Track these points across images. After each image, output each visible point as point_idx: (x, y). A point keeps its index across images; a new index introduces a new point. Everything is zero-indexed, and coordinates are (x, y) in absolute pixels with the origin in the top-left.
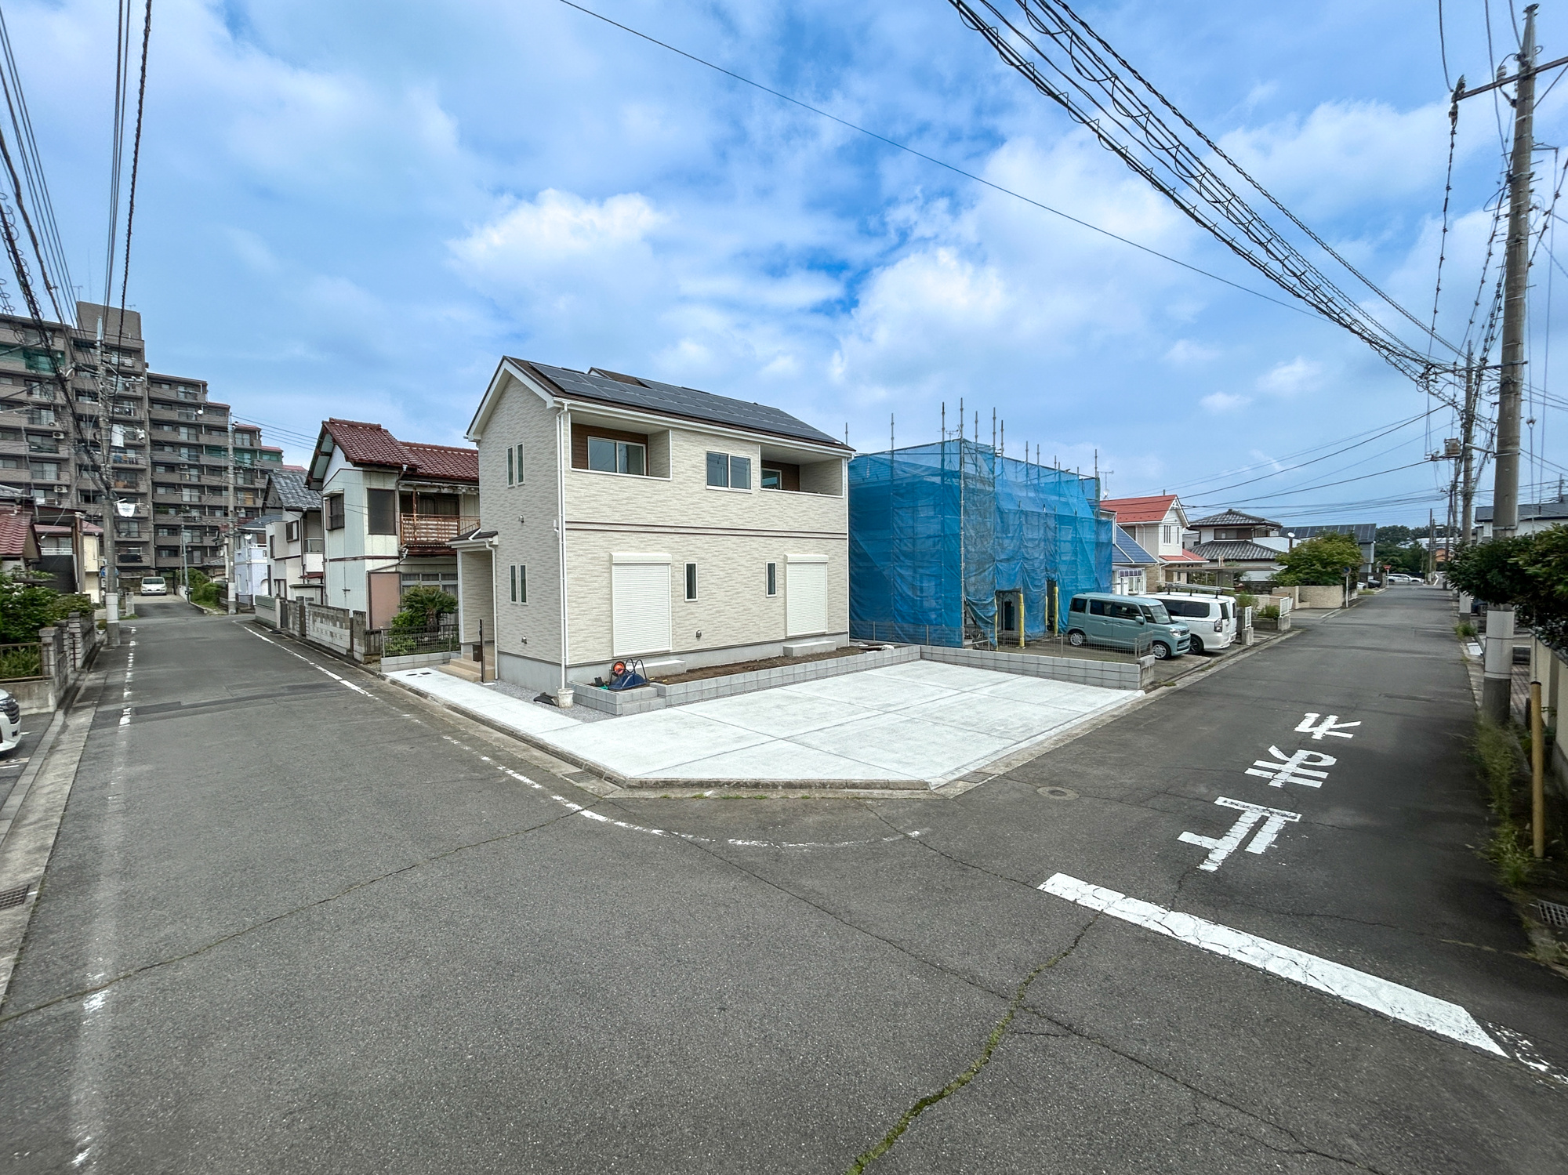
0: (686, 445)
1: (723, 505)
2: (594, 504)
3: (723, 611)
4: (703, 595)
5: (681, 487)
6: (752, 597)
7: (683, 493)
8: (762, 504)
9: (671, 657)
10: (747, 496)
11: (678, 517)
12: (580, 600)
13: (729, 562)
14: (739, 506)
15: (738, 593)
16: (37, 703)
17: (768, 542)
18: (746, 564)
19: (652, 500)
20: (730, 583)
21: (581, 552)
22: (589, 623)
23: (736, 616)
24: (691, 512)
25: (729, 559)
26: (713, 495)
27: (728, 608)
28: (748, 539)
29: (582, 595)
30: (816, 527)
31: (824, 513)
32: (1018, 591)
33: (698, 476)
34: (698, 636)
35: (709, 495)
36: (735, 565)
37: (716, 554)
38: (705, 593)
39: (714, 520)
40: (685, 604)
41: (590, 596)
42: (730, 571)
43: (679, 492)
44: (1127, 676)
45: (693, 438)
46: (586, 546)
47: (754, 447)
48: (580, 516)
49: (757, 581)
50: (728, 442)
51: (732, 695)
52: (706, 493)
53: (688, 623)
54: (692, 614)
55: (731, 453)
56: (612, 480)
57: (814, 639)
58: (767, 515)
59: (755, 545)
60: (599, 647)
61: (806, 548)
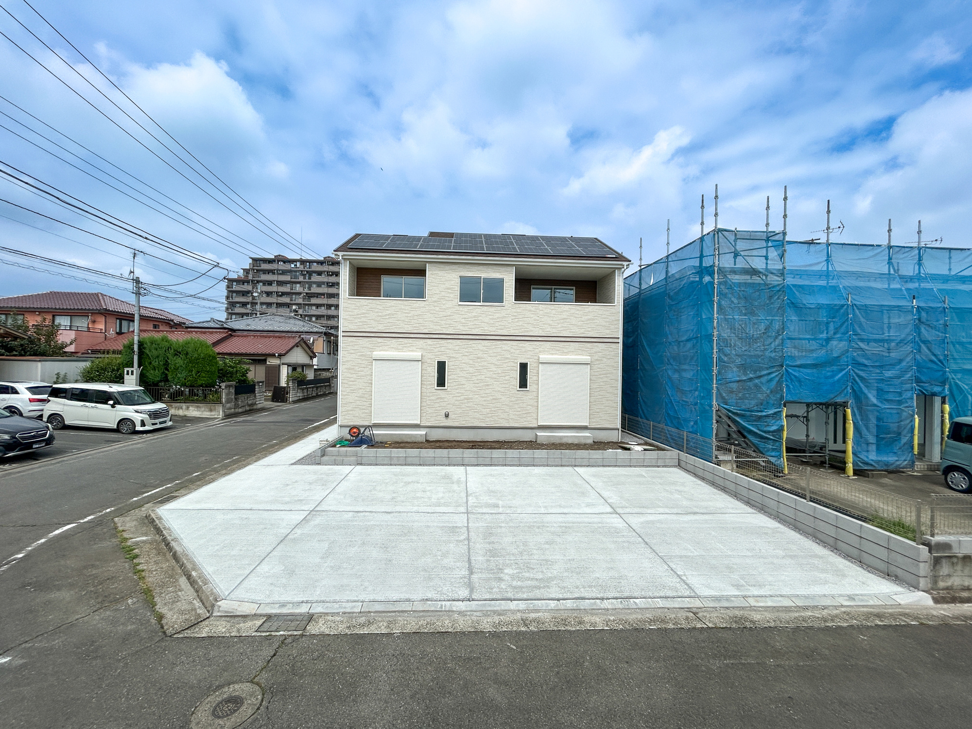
0: (441, 273)
1: (475, 317)
2: (363, 319)
3: (471, 399)
4: (452, 385)
5: (436, 304)
6: (502, 390)
7: (437, 309)
8: (515, 314)
9: (421, 429)
10: (499, 308)
11: (431, 327)
12: (351, 383)
13: (479, 360)
14: (491, 317)
15: (488, 385)
16: (217, 413)
17: (521, 345)
18: (496, 363)
19: (410, 315)
20: (479, 377)
21: (353, 352)
22: (356, 398)
23: (484, 403)
24: (443, 322)
25: (478, 358)
26: (466, 309)
27: (477, 396)
28: (499, 342)
29: (352, 379)
30: (578, 332)
31: (589, 320)
32: (844, 405)
33: (452, 295)
34: (447, 416)
35: (461, 309)
36: (485, 363)
37: (466, 354)
38: (455, 383)
39: (466, 328)
40: (435, 391)
41: (358, 380)
42: (480, 368)
43: (433, 308)
44: (900, 559)
45: (447, 267)
46: (356, 347)
47: (509, 269)
48: (353, 327)
49: (507, 378)
50: (481, 268)
51: (420, 465)
52: (458, 308)
53: (437, 405)
54: (441, 398)
55: (484, 275)
56: (378, 302)
57: (573, 431)
58: (521, 323)
59: (506, 348)
60: (363, 415)
61: (565, 351)
